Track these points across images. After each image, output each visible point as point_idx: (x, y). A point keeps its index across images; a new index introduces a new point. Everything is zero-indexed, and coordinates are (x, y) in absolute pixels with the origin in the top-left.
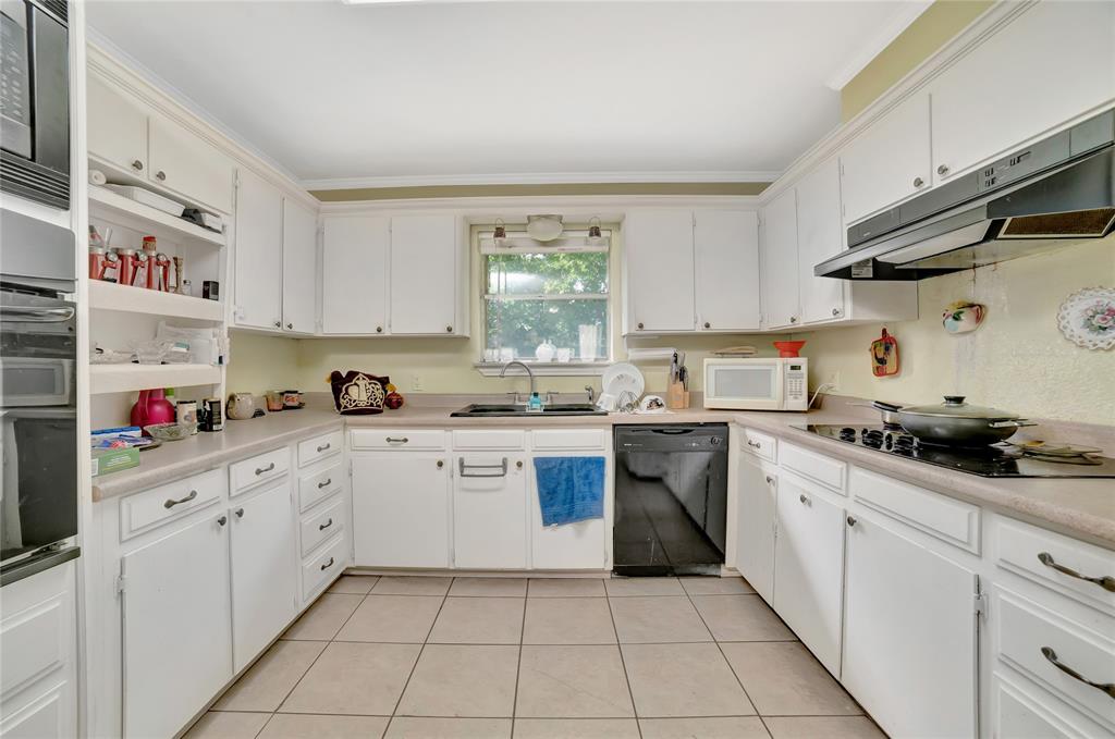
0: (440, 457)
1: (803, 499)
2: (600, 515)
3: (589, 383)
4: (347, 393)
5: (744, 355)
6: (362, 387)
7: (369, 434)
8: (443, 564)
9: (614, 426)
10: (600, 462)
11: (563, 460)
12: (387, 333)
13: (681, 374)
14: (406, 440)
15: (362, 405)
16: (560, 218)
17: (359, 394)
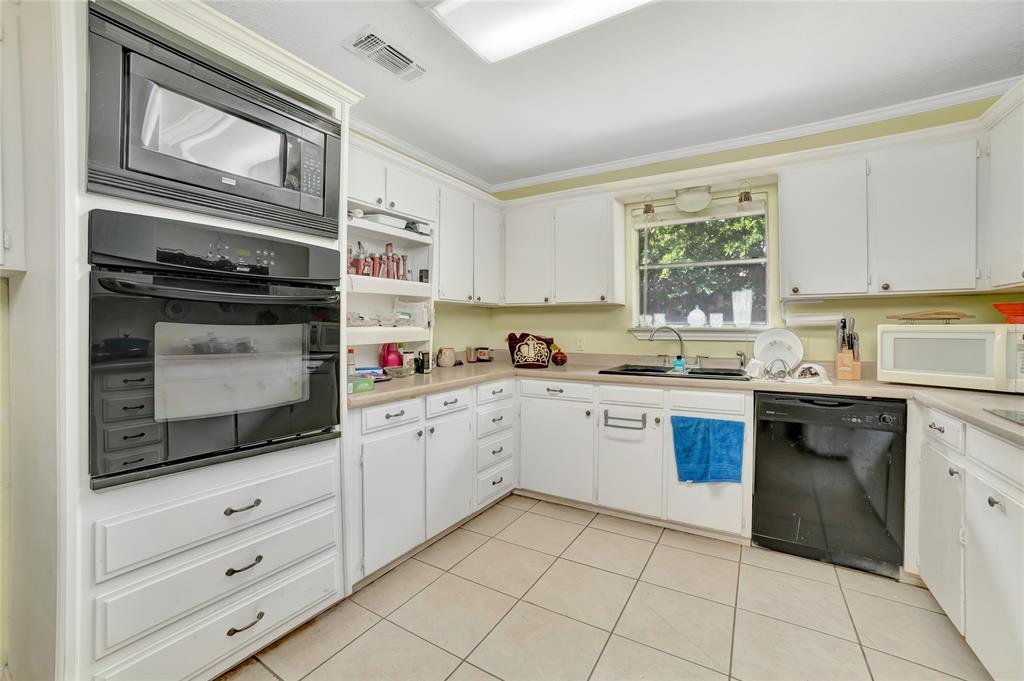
0: (588, 407)
2: (737, 479)
3: (742, 348)
4: (519, 351)
5: (947, 321)
6: (532, 347)
7: (534, 384)
8: (589, 500)
9: (755, 391)
10: (739, 427)
11: (700, 421)
12: (552, 302)
13: (850, 342)
14: (561, 391)
15: (530, 360)
16: (709, 188)
17: (529, 351)
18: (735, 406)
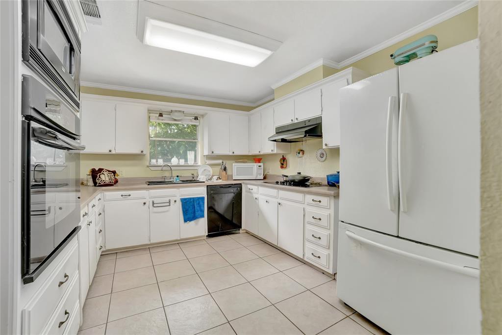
0: (144, 201)
1: (267, 202)
2: (203, 216)
3: (192, 172)
4: (100, 177)
6: (106, 175)
9: (207, 186)
10: (203, 198)
11: (191, 198)
13: (225, 169)
14: (130, 195)
15: (107, 182)
16: (184, 111)
17: (105, 178)
18: (200, 192)
